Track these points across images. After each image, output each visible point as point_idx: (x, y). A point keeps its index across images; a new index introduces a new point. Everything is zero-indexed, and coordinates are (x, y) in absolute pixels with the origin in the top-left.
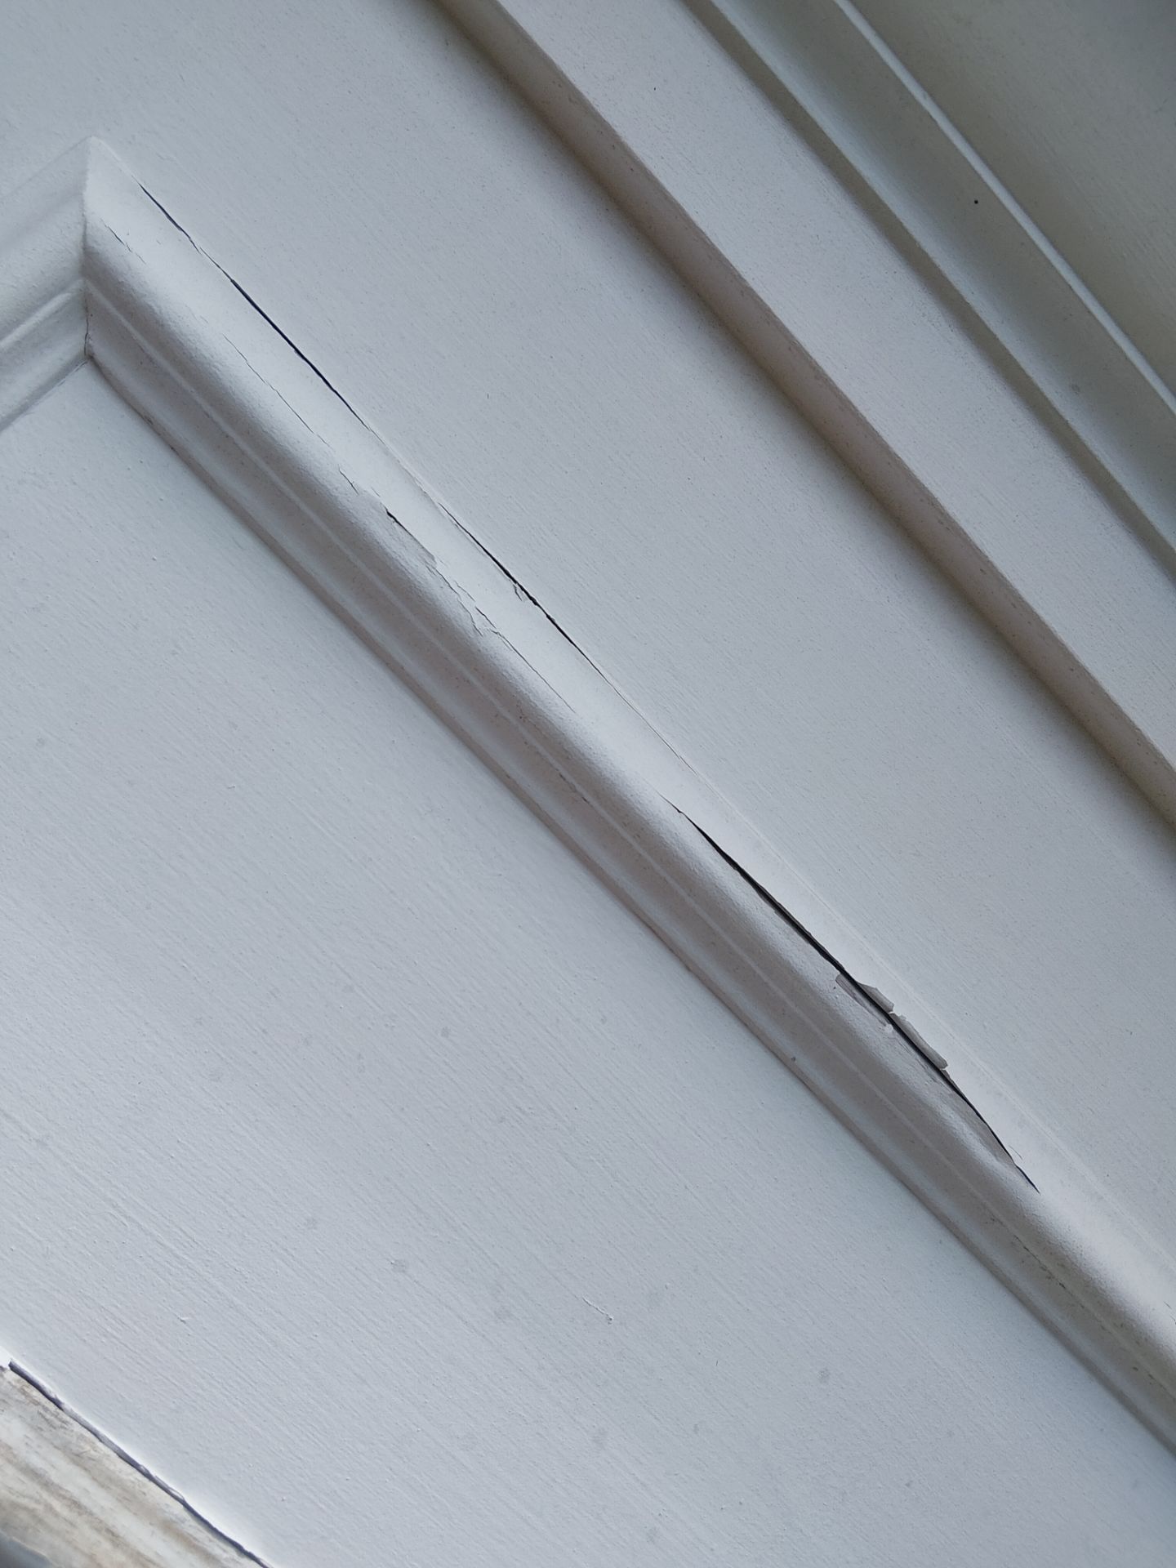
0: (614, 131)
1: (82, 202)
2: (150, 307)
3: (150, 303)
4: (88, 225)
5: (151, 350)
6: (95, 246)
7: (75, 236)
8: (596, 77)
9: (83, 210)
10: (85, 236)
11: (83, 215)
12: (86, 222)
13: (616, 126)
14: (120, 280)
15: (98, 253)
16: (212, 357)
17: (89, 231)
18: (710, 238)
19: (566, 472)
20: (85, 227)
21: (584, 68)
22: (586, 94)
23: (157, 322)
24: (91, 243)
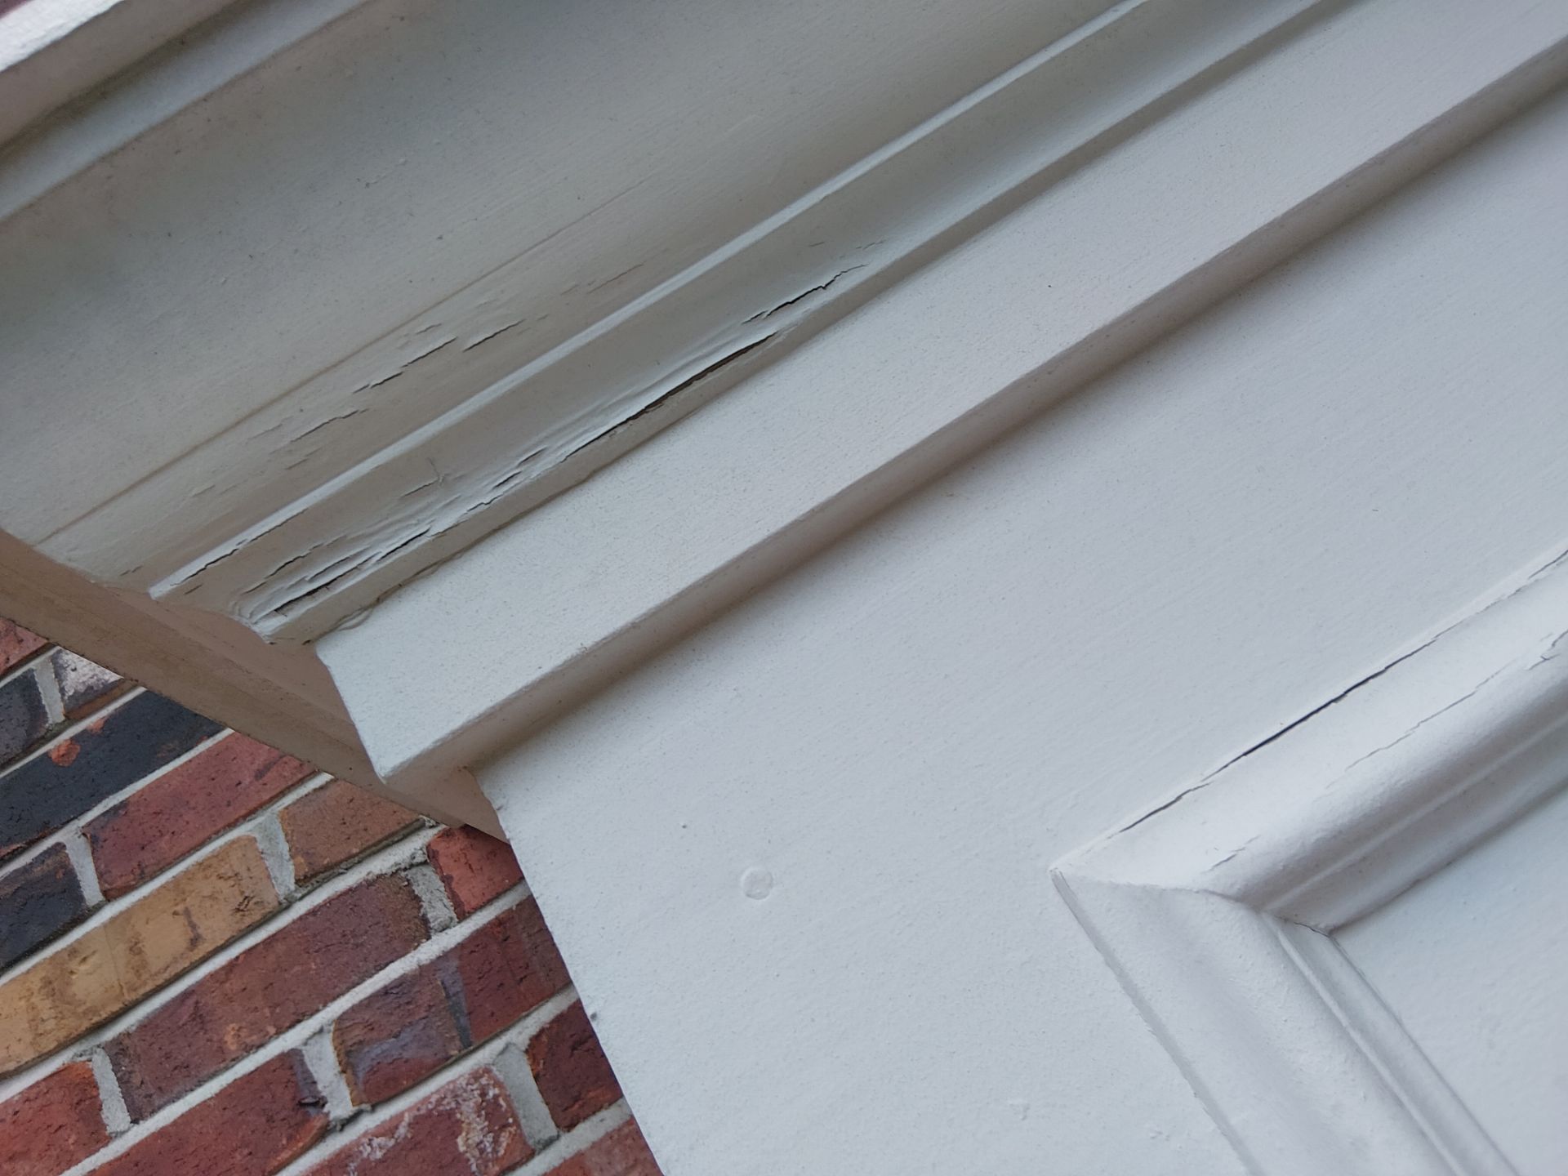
0: (1097, 331)
1: (1177, 890)
2: (1318, 840)
3: (1312, 841)
4: (1211, 889)
5: (1355, 855)
6: (1238, 886)
7: (1224, 907)
8: (1035, 341)
9: (1191, 890)
10: (1224, 896)
11: (1197, 892)
12: (1206, 891)
13: (1092, 328)
14: (1281, 868)
15: (1247, 885)
16: (1383, 784)
17: (1219, 891)
18: (1224, 249)
19: (1470, 441)
20: (1213, 893)
21: (1023, 352)
22: (1054, 355)
23: (1335, 837)
24: (1233, 891)
